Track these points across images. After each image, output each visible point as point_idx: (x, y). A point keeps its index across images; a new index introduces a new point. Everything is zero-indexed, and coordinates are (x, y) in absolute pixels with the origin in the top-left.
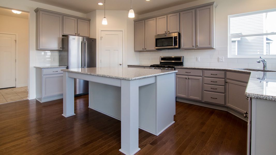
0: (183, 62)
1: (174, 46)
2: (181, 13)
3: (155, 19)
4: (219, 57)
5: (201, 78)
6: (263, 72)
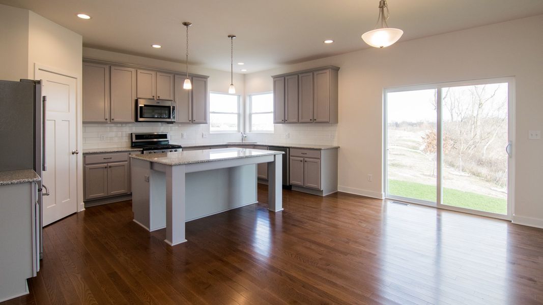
1: (172, 118)
4: (203, 133)
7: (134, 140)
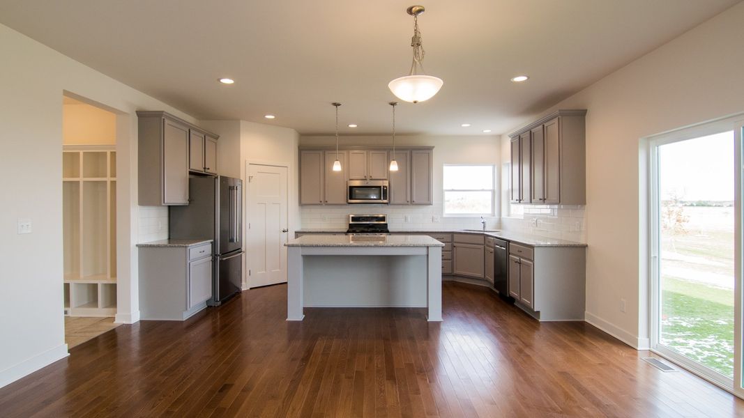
7: (351, 222)
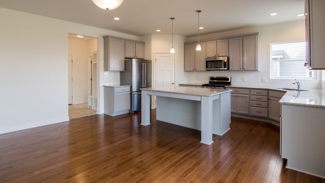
0: (231, 82)
1: (224, 68)
2: (230, 40)
3: (205, 43)
4: (263, 78)
5: (248, 95)
6: (297, 91)
7: (210, 80)
